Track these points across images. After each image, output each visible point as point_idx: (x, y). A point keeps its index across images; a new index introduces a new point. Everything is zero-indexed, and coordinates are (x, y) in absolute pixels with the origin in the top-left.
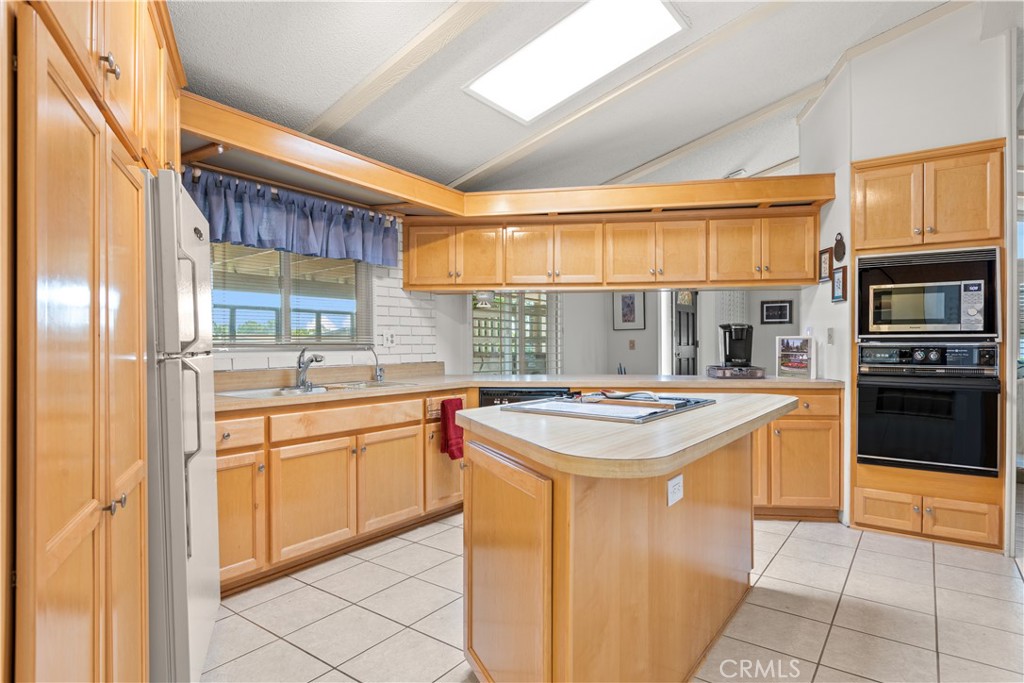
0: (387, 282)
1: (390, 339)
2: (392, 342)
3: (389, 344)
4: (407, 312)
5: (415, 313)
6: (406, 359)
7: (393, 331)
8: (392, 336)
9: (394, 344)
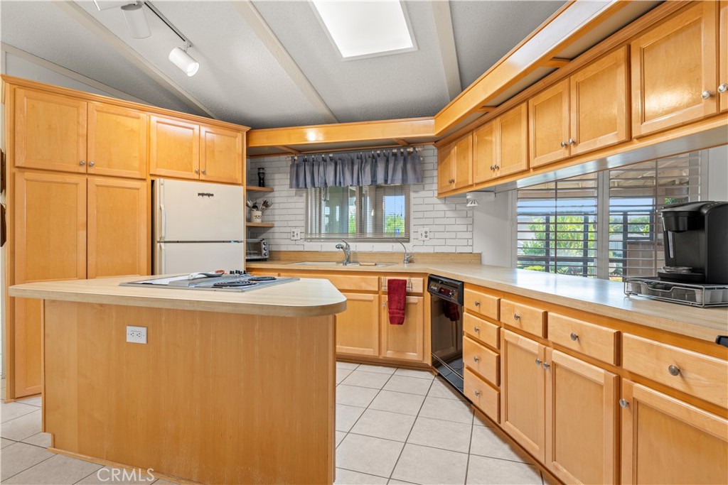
0: (422, 194)
1: (424, 234)
2: (426, 237)
3: (424, 238)
4: (442, 214)
5: (449, 214)
6: (438, 250)
7: (427, 229)
8: (426, 233)
9: (428, 238)
